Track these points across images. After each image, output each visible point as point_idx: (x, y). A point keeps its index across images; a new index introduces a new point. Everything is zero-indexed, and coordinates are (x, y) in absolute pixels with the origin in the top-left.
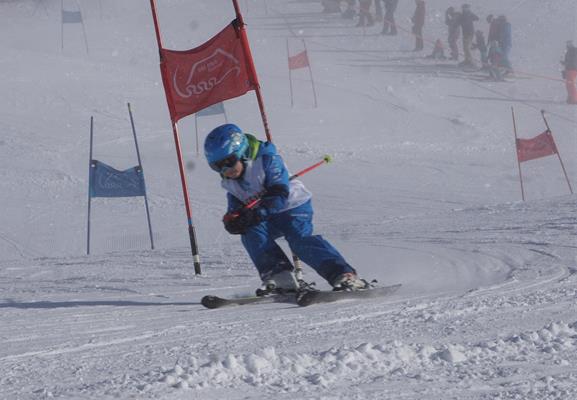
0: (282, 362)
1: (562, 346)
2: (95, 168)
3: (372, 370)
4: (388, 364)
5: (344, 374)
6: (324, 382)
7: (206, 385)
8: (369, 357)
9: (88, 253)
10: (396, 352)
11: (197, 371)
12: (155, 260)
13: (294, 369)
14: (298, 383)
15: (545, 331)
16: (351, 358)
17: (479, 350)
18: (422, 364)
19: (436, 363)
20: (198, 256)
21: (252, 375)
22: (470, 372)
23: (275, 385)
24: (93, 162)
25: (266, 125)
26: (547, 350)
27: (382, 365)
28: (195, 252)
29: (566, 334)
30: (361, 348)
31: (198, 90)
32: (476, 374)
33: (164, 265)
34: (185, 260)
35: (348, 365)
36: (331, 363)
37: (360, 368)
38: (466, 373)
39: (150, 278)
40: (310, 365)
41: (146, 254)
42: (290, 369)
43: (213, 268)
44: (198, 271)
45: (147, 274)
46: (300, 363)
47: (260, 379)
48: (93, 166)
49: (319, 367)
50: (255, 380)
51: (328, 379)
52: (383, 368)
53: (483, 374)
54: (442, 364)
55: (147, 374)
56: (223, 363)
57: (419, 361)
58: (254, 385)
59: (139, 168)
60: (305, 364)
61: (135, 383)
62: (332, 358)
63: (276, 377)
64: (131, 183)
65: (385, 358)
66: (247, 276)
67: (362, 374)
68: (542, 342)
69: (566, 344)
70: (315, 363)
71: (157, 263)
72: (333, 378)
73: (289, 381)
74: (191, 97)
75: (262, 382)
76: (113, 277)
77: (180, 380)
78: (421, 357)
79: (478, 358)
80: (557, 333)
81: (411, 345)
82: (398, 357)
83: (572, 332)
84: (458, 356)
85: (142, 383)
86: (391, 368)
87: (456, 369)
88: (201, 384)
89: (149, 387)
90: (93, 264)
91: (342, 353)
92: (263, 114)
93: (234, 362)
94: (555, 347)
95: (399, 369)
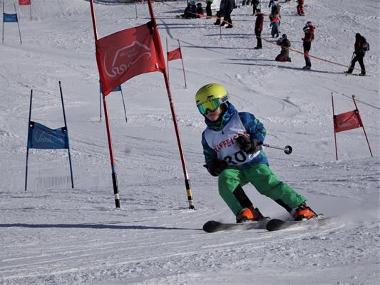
2: (33, 127)
20: (117, 194)
24: (31, 123)
28: (116, 191)
44: (118, 205)
59: (65, 128)
64: (59, 139)
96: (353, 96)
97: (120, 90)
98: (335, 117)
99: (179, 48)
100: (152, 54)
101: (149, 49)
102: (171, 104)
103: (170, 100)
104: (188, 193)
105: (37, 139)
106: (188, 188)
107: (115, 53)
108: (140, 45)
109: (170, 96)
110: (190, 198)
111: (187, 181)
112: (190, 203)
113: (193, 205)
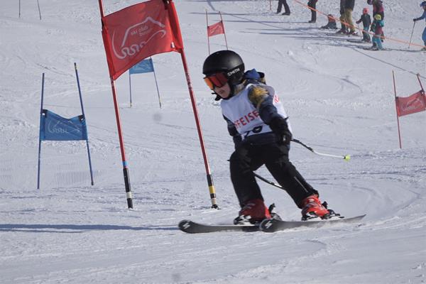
2: (46, 116)
9: (38, 188)
12: (95, 195)
20: (130, 193)
24: (43, 111)
25: (189, 83)
28: (128, 190)
31: (131, 52)
33: (103, 199)
34: (120, 195)
39: (90, 211)
41: (87, 190)
43: (143, 203)
44: (130, 205)
45: (87, 207)
48: (44, 114)
59: (82, 117)
66: (172, 210)
71: (97, 198)
74: (125, 58)
76: (59, 209)
90: (43, 197)
92: (187, 74)
96: (418, 75)
97: (153, 70)
98: (397, 98)
99: (222, 21)
104: (211, 190)
105: (51, 130)
106: (210, 183)
110: (212, 196)
111: (209, 177)
112: (213, 202)
113: (216, 203)
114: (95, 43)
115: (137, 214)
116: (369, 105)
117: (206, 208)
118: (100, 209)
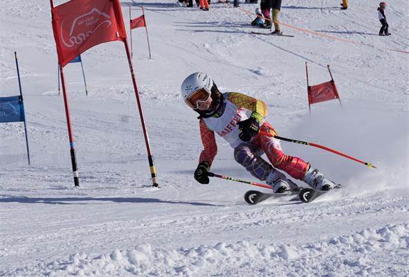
0: (156, 256)
1: (371, 248)
3: (226, 264)
4: (238, 259)
5: (204, 267)
6: (190, 273)
7: (97, 273)
8: (224, 254)
10: (245, 251)
11: (91, 262)
13: (166, 262)
14: (169, 273)
15: (358, 236)
16: (210, 254)
17: (308, 250)
18: (264, 260)
19: (275, 259)
20: (77, 172)
21: (133, 266)
22: (303, 266)
23: (151, 274)
26: (361, 250)
27: (235, 260)
28: (75, 169)
29: (374, 239)
30: (217, 246)
32: (308, 269)
33: (49, 178)
34: (65, 174)
35: (207, 260)
36: (194, 258)
37: (217, 262)
38: (300, 267)
40: (178, 259)
42: (163, 262)
43: (88, 182)
44: (77, 183)
45: (36, 185)
46: (170, 257)
47: (139, 270)
49: (185, 261)
50: (136, 270)
51: (192, 270)
52: (234, 262)
53: (313, 268)
54: (281, 261)
55: (52, 264)
56: (111, 256)
57: (262, 258)
58: (135, 274)
60: (174, 258)
61: (42, 271)
62: (195, 254)
63: (152, 268)
65: (236, 255)
66: (116, 188)
67: (218, 267)
68: (356, 244)
69: (375, 246)
70: (181, 258)
71: (43, 177)
72: (196, 269)
73: (162, 271)
75: (142, 272)
76: (10, 187)
77: (77, 269)
78: (263, 255)
79: (308, 256)
80: (367, 238)
81: (255, 245)
82: (246, 255)
83: (379, 237)
84: (292, 254)
85: (48, 271)
86: (241, 262)
87: (292, 264)
88: (94, 273)
89: (53, 273)
91: (203, 250)
93: (119, 256)
94: (367, 248)
95: (247, 264)
96: (328, 66)
97: (80, 60)
98: (309, 88)
99: (143, 16)
100: (112, 22)
101: (109, 17)
102: (133, 75)
103: (132, 71)
104: (152, 170)
106: (151, 164)
107: (73, 21)
108: (100, 13)
109: (131, 67)
110: (153, 175)
111: (150, 157)
112: (154, 180)
113: (157, 182)
114: (25, 35)
115: (84, 192)
116: (280, 94)
117: (148, 187)
118: (49, 187)
